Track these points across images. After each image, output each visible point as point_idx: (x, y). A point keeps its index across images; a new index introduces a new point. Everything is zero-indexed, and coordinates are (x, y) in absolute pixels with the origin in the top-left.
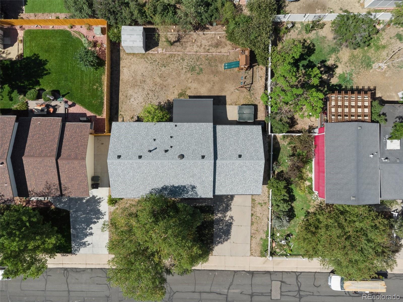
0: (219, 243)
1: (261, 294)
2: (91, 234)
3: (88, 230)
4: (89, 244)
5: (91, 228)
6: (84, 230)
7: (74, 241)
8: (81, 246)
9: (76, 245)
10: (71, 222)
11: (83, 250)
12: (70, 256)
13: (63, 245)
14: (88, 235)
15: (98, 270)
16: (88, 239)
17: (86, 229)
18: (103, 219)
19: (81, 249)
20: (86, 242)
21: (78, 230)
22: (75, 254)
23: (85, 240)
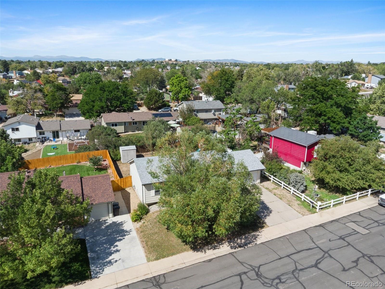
0: (266, 216)
1: (349, 235)
2: (118, 251)
3: (112, 249)
4: (116, 261)
5: (117, 246)
6: (107, 250)
7: (92, 264)
8: (105, 266)
9: (97, 267)
10: (87, 247)
11: (108, 270)
12: (88, 282)
13: (78, 271)
14: (113, 253)
15: (138, 283)
16: (114, 257)
17: (110, 248)
18: (129, 235)
19: (105, 269)
20: (112, 259)
21: (99, 251)
22: (96, 277)
23: (110, 258)
